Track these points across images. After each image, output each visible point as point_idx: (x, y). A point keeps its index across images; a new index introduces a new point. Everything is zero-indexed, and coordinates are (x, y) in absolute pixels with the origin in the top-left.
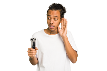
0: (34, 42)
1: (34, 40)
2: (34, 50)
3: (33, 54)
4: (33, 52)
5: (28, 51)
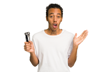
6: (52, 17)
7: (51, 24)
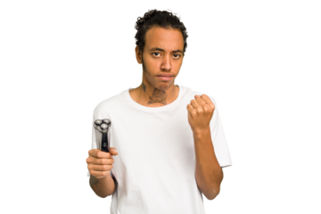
0: (104, 131)
1: (104, 126)
2: (106, 154)
3: (105, 166)
4: (104, 161)
5: (88, 159)
6: (156, 54)
7: (149, 74)
